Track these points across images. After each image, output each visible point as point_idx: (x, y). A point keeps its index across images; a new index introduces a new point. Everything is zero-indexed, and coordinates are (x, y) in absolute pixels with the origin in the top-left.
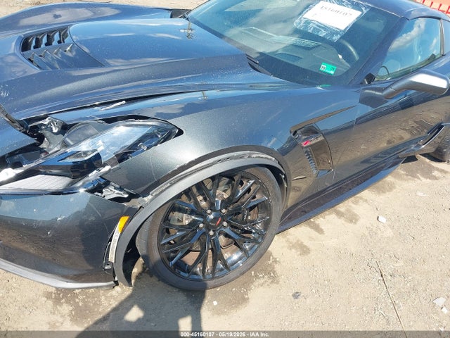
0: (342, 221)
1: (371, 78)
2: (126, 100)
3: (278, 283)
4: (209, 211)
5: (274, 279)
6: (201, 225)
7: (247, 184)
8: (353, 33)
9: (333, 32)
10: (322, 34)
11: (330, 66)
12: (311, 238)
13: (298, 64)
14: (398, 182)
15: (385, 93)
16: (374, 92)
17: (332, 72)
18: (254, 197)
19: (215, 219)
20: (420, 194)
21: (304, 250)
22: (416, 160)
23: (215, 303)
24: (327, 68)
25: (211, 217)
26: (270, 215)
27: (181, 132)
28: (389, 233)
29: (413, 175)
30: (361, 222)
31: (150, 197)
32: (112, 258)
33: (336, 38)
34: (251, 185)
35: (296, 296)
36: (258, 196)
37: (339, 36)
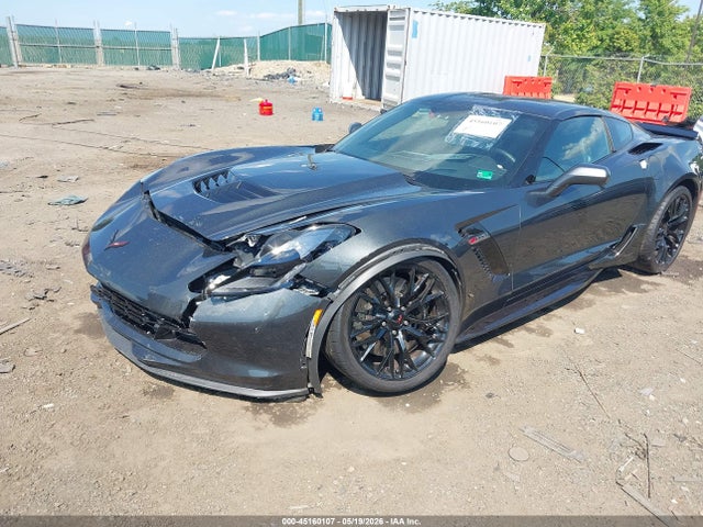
0: (533, 336)
1: (531, 179)
2: (307, 215)
3: (469, 387)
4: (389, 309)
5: (465, 385)
6: (384, 324)
7: (421, 279)
8: (506, 139)
9: (485, 141)
10: (475, 144)
11: (487, 173)
12: (500, 352)
13: (453, 175)
14: (598, 299)
15: (547, 192)
16: (538, 193)
17: (490, 178)
18: (430, 293)
19: (395, 318)
20: (624, 307)
21: (493, 361)
22: (621, 276)
23: (408, 405)
24: (483, 175)
25: (391, 315)
26: (449, 310)
27: (358, 231)
28: (589, 342)
29: (617, 291)
30: (556, 335)
31: (338, 291)
32: (309, 353)
33: (489, 146)
34: (426, 281)
35: (490, 396)
36: (433, 293)
37: (492, 145)
